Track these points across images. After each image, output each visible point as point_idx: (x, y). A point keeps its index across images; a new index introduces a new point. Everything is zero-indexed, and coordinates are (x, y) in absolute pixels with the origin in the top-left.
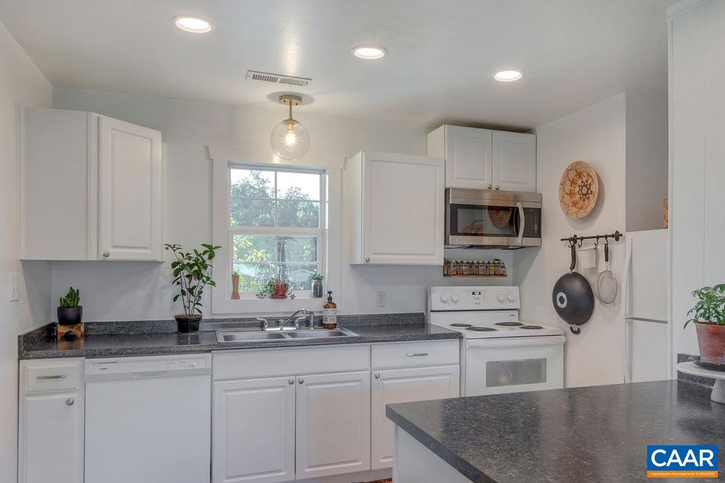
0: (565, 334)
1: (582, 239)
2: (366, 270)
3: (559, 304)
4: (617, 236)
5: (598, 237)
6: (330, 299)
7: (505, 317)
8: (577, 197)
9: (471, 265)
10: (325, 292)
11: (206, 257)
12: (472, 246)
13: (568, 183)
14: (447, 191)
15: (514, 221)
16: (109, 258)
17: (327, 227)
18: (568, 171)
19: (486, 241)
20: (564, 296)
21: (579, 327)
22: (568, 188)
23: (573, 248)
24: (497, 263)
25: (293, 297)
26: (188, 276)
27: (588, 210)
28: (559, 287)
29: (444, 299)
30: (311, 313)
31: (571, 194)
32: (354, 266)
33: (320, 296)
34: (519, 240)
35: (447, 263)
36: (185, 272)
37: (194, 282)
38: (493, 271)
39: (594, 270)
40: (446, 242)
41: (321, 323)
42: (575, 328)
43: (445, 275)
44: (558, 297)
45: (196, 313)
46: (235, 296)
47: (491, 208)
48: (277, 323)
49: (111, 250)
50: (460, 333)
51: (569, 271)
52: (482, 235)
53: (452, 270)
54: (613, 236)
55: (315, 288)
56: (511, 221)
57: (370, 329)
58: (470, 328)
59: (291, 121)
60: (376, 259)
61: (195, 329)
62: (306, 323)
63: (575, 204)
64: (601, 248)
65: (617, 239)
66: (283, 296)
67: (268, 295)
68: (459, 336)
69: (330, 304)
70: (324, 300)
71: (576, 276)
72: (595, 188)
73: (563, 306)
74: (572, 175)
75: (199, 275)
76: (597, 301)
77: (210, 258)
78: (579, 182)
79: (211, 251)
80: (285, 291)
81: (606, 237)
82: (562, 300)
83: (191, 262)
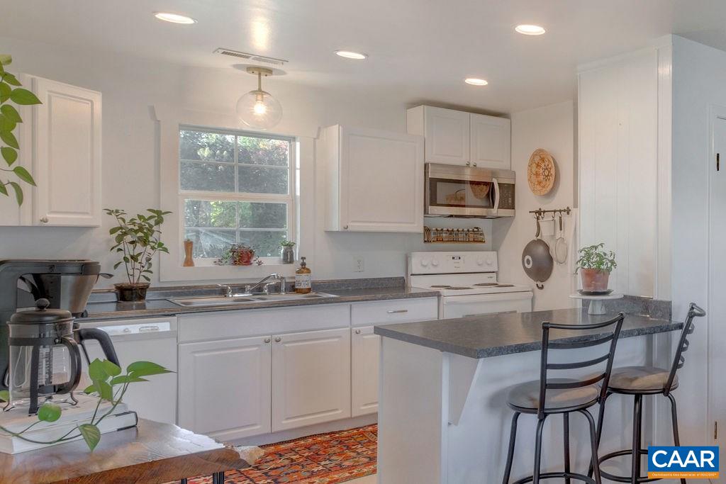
0: (533, 291)
1: (544, 212)
2: (343, 237)
3: (526, 265)
4: (568, 211)
5: (555, 211)
6: (303, 264)
7: (484, 279)
8: (541, 177)
9: (451, 232)
10: (297, 257)
11: (152, 222)
12: (451, 216)
13: (534, 165)
14: (426, 166)
15: (491, 195)
16: (48, 224)
17: (298, 193)
18: (534, 155)
19: (468, 211)
20: (530, 259)
21: (542, 283)
22: (534, 169)
23: (538, 218)
24: (477, 231)
25: (260, 263)
26: (132, 243)
27: (548, 189)
28: (527, 251)
29: (425, 263)
30: (282, 278)
31: (537, 174)
32: (329, 233)
33: (291, 262)
34: (495, 211)
35: (427, 230)
36: (129, 238)
37: (139, 248)
38: (473, 238)
39: (553, 236)
40: (426, 212)
41: (293, 288)
42: (540, 284)
43: (425, 241)
44: (525, 260)
45: (143, 280)
46: (189, 262)
47: (472, 183)
48: (241, 289)
49: (48, 216)
50: (439, 292)
51: (535, 238)
52: (464, 206)
53: (433, 237)
54: (565, 211)
55: (285, 254)
56: (488, 195)
57: (347, 292)
58: (448, 288)
59: (260, 91)
60: (354, 226)
61: (142, 297)
62: (276, 289)
63: (540, 183)
64: (557, 219)
65: (568, 213)
66: (248, 263)
67: (229, 261)
68: (438, 295)
69: (304, 268)
70: (297, 265)
71: (540, 242)
72: (553, 172)
73: (529, 267)
74: (537, 159)
75: (145, 242)
76: (555, 263)
77: (158, 223)
78: (543, 165)
79: (159, 216)
80: (250, 258)
81: (560, 211)
82: (528, 262)
83: (136, 228)
